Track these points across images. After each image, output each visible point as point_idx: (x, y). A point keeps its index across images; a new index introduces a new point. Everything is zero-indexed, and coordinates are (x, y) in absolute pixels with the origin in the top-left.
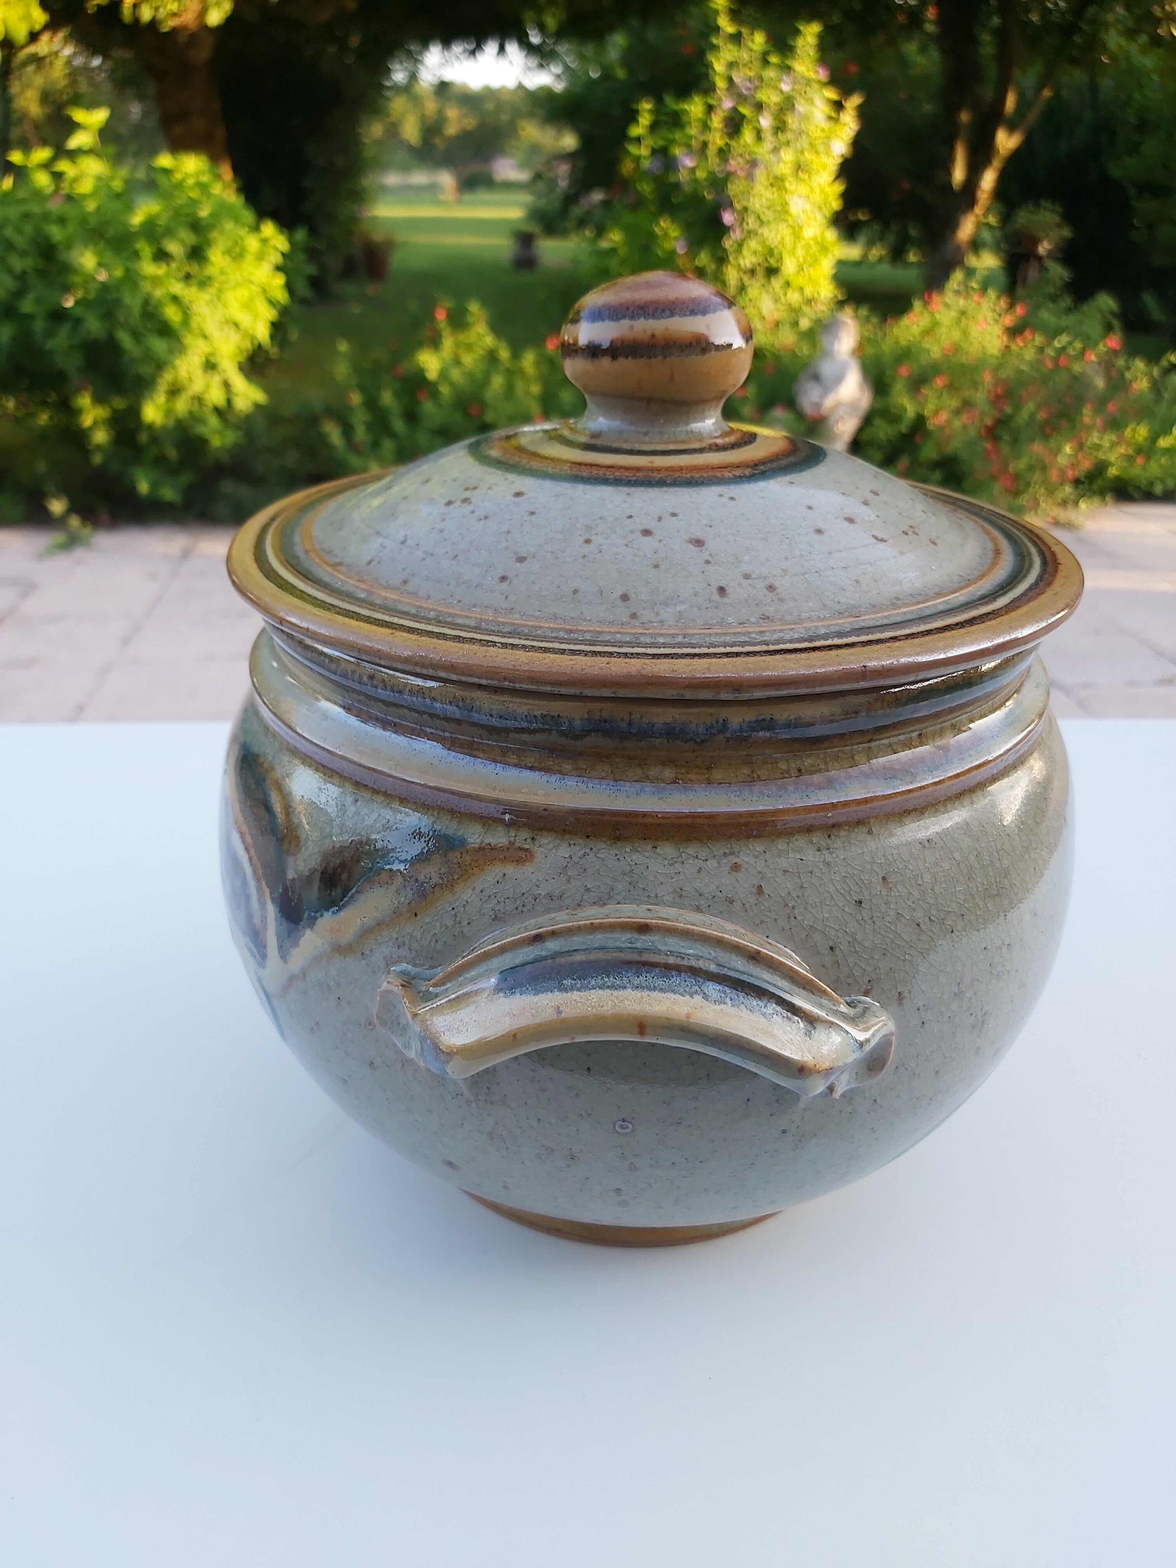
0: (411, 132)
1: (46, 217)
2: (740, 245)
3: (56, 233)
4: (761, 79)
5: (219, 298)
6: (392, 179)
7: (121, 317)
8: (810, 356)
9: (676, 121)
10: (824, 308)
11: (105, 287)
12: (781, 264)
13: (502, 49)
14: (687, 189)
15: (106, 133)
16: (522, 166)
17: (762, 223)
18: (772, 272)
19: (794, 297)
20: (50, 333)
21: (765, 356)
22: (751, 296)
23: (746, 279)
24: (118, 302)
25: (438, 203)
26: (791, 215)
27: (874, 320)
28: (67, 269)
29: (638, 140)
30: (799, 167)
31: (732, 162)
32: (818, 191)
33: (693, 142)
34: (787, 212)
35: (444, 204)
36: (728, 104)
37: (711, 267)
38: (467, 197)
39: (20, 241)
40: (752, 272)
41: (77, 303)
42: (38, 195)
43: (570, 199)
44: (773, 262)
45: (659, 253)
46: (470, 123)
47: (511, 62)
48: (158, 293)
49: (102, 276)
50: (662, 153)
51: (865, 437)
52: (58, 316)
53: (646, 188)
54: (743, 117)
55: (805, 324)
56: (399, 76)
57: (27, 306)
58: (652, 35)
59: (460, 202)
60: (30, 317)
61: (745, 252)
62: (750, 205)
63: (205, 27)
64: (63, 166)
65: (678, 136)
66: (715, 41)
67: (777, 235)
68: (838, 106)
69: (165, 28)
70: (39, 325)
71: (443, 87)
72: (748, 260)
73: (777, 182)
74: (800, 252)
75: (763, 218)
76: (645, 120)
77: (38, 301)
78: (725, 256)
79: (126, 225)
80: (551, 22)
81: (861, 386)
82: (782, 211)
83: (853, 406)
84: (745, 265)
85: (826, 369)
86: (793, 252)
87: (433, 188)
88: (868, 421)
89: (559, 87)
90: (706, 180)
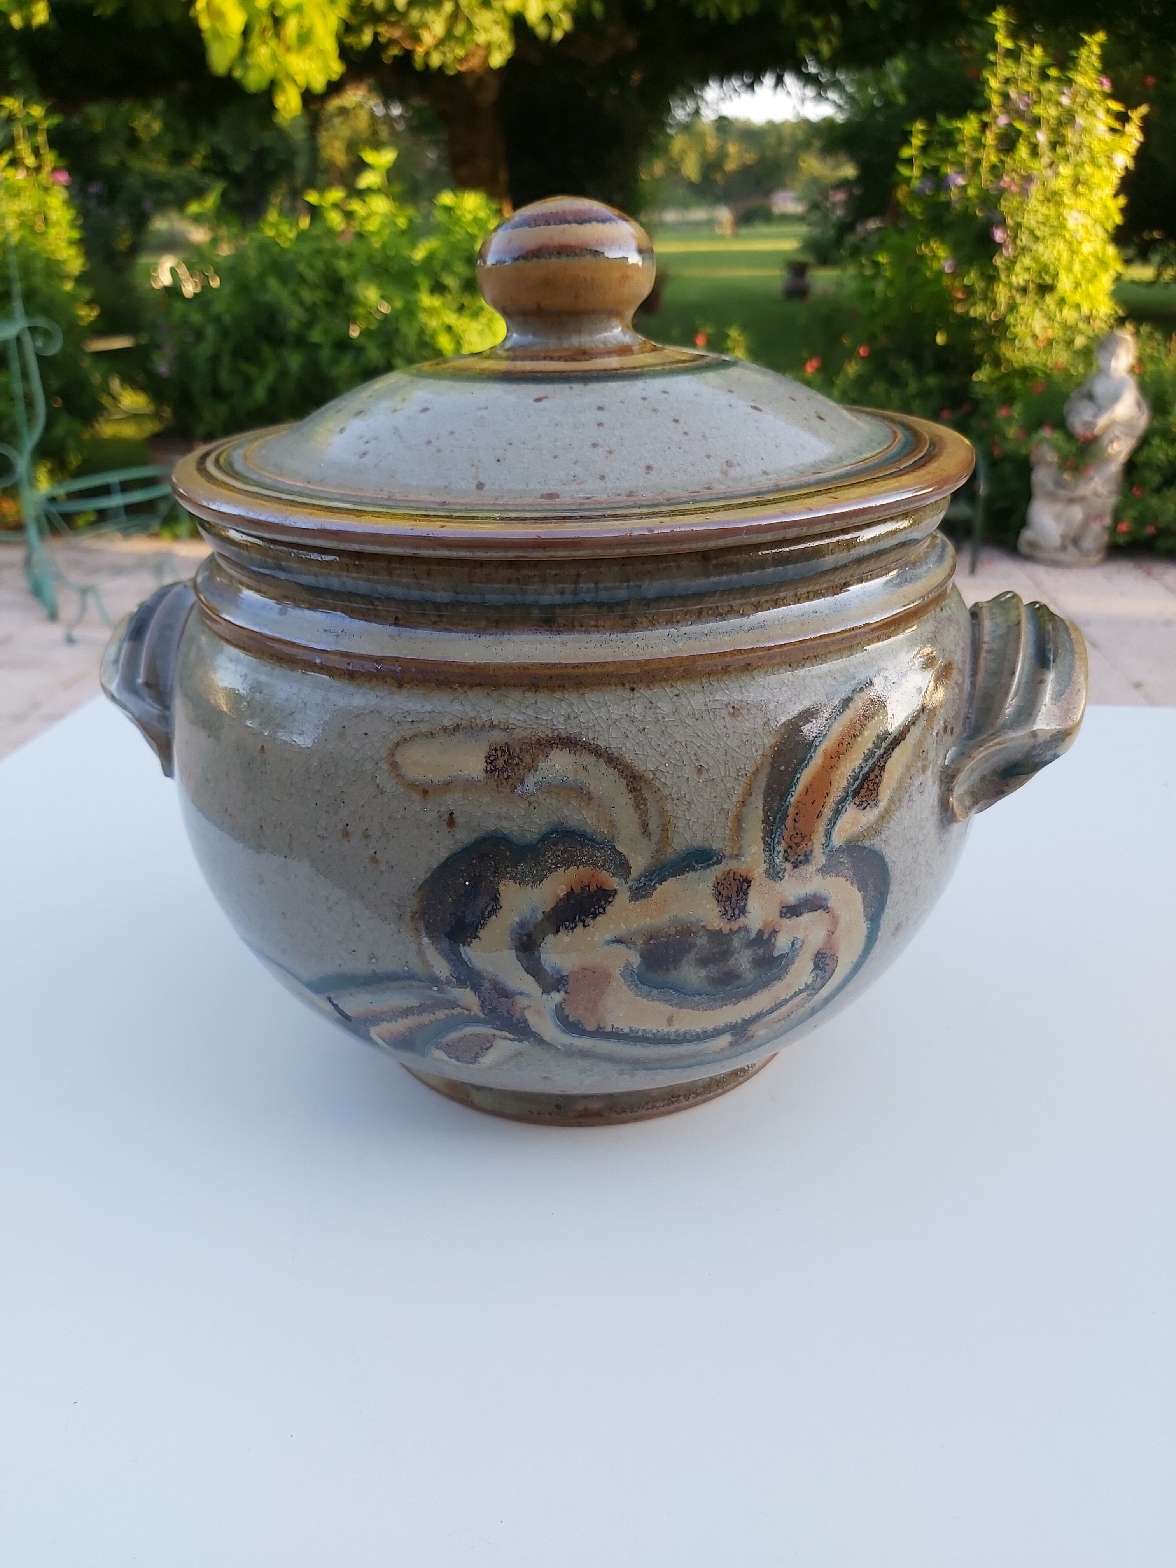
0: (691, 169)
1: (335, 253)
2: (1013, 262)
3: (343, 267)
4: (1039, 91)
5: (490, 328)
6: (671, 216)
7: (398, 345)
8: (1085, 375)
9: (949, 140)
10: (1103, 325)
11: (386, 318)
12: (1058, 281)
13: (779, 81)
14: (958, 207)
15: (393, 173)
16: (799, 199)
17: (1037, 239)
18: (1045, 289)
19: (1069, 315)
20: (335, 361)
21: (1036, 375)
22: (1022, 314)
23: (1018, 298)
24: (397, 331)
25: (714, 237)
26: (1069, 231)
27: (1158, 336)
28: (353, 300)
29: (909, 162)
30: (1077, 181)
31: (1006, 179)
32: (1099, 205)
33: (967, 161)
34: (1063, 226)
35: (722, 238)
36: (1003, 120)
37: (980, 285)
38: (744, 231)
39: (311, 275)
40: (1024, 290)
41: (362, 333)
42: (330, 232)
43: (845, 228)
44: (1048, 280)
45: (928, 274)
46: (750, 157)
47: (789, 93)
48: (433, 323)
49: (385, 308)
50: (933, 174)
51: (1142, 458)
52: (343, 345)
53: (916, 210)
54: (1019, 133)
55: (1080, 341)
56: (680, 113)
57: (316, 336)
58: (934, 59)
59: (736, 236)
60: (317, 346)
61: (1018, 268)
62: (1025, 222)
63: (489, 70)
64: (356, 206)
65: (950, 155)
66: (992, 57)
67: (1052, 250)
68: (1123, 118)
69: (451, 72)
70: (326, 354)
71: (723, 124)
72: (1019, 278)
73: (1053, 198)
74: (1077, 267)
75: (1038, 233)
76: (917, 141)
77: (326, 332)
78: (996, 274)
79: (409, 259)
80: (825, 49)
81: (1139, 405)
82: (1059, 228)
83: (1129, 424)
84: (1018, 283)
85: (1100, 388)
86: (1069, 270)
87: (710, 223)
88: (1144, 441)
89: (840, 118)
90: (977, 197)
